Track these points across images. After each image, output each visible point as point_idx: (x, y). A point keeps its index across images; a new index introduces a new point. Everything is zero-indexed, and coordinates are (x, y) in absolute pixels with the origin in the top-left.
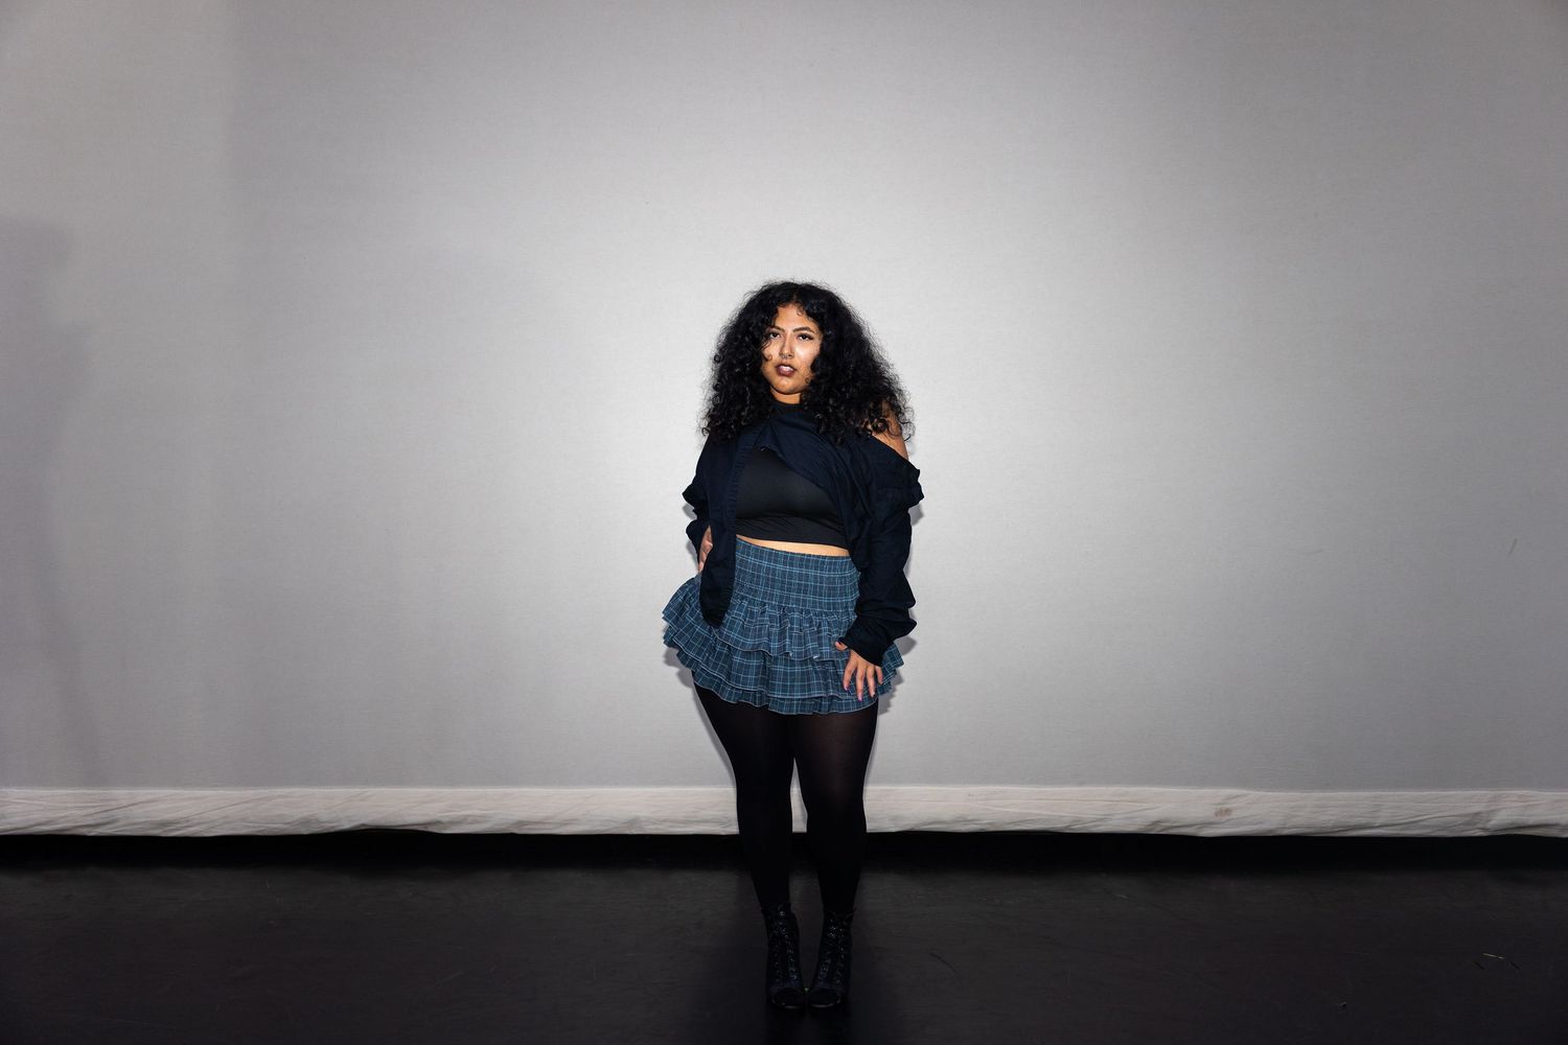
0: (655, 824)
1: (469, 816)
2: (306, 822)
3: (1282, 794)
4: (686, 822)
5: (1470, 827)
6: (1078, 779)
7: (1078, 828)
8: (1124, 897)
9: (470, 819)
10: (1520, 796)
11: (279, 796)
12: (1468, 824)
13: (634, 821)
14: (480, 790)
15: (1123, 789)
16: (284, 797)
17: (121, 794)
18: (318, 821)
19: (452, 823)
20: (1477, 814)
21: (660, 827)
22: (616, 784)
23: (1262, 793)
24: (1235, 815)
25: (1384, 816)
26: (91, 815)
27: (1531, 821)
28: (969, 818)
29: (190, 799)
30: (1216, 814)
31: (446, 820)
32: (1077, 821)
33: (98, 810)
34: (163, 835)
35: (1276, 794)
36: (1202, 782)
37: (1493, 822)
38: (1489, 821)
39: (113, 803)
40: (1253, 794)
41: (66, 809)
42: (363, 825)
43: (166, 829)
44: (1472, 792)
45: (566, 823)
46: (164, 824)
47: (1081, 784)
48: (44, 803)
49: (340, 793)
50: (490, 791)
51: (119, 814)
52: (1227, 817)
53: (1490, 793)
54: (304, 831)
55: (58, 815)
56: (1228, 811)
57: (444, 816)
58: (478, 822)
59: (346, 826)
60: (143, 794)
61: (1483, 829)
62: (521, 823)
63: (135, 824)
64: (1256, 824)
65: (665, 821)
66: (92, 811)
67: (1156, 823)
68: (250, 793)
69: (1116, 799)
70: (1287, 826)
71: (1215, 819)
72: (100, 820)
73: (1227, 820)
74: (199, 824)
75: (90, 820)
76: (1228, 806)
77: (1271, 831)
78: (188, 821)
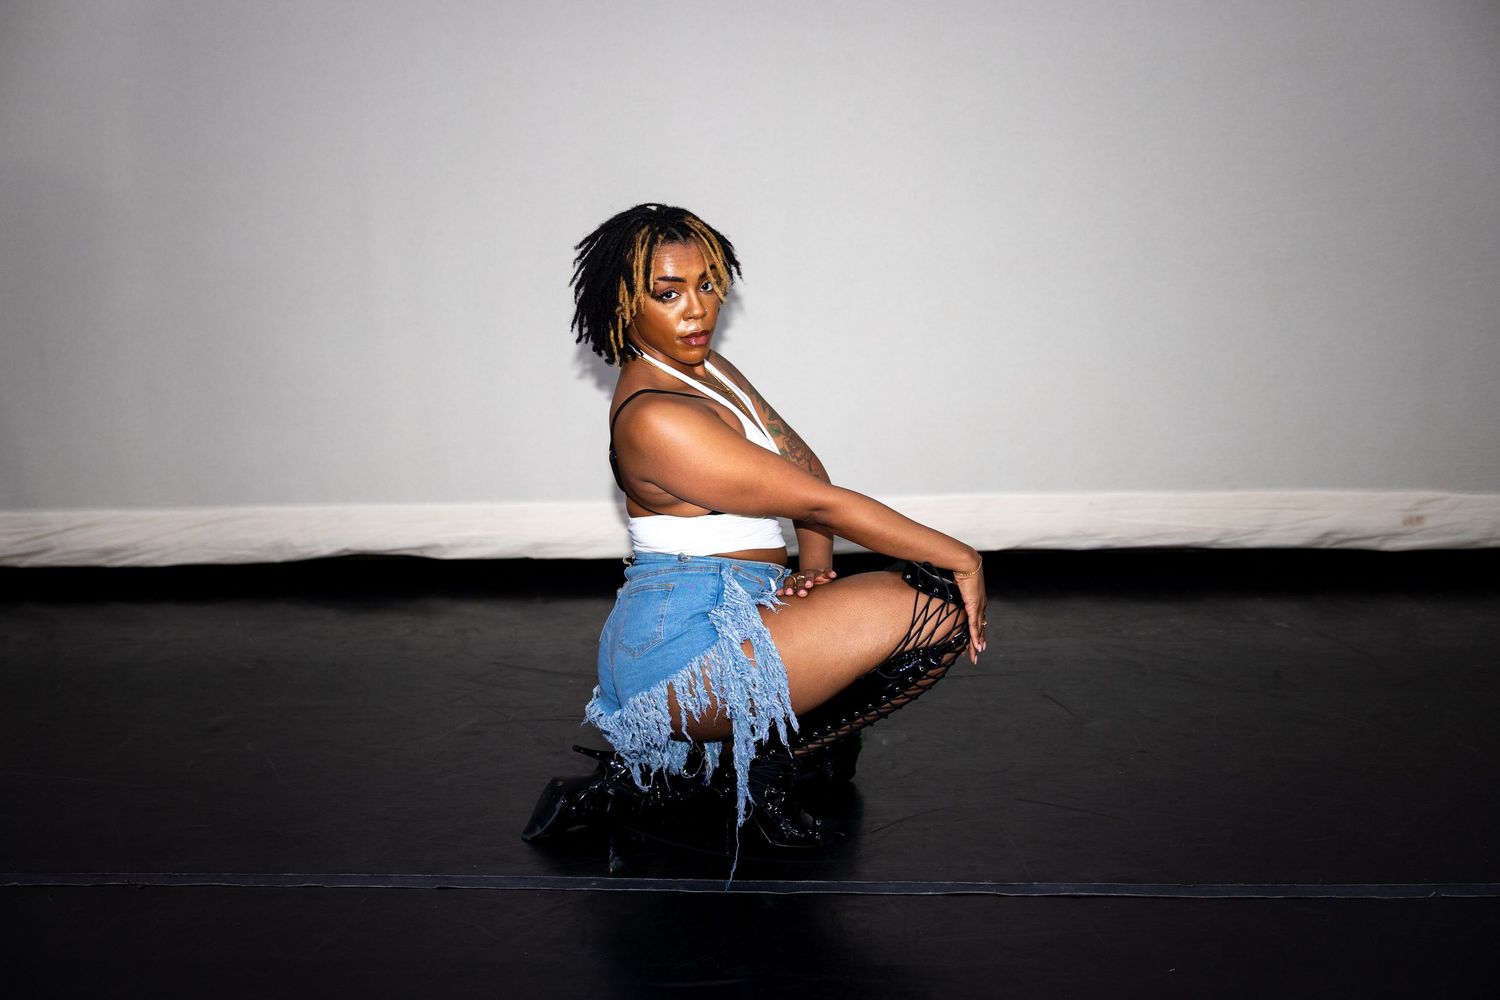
1: (472, 537)
2: (278, 547)
3: (1490, 497)
6: (1229, 482)
7: (1227, 542)
8: (1284, 625)
9: (476, 541)
11: (241, 517)
14: (484, 507)
15: (1287, 493)
16: (250, 517)
17: (55, 517)
18: (291, 546)
19: (453, 546)
23: (1463, 496)
24: (1429, 523)
26: (20, 542)
28: (1091, 532)
29: (137, 521)
30: (1405, 523)
31: (444, 542)
32: (1226, 534)
33: (29, 536)
34: (107, 565)
35: (1483, 497)
36: (1388, 482)
39: (45, 528)
40: (1455, 497)
42: (347, 550)
43: (111, 557)
46: (108, 552)
47: (1234, 488)
49: (315, 511)
50: (498, 507)
51: (52, 540)
52: (1418, 527)
54: (278, 558)
56: (1419, 519)
57: (445, 538)
58: (486, 544)
59: (324, 552)
60: (79, 516)
62: (538, 546)
64: (1457, 534)
66: (22, 537)
67: (1327, 535)
68: (207, 513)
69: (1278, 505)
70: (1495, 536)
71: (1402, 529)
72: (30, 550)
73: (1421, 530)
74: (150, 551)
75: (20, 549)
76: (1420, 513)
77: (1475, 542)
78: (136, 548)
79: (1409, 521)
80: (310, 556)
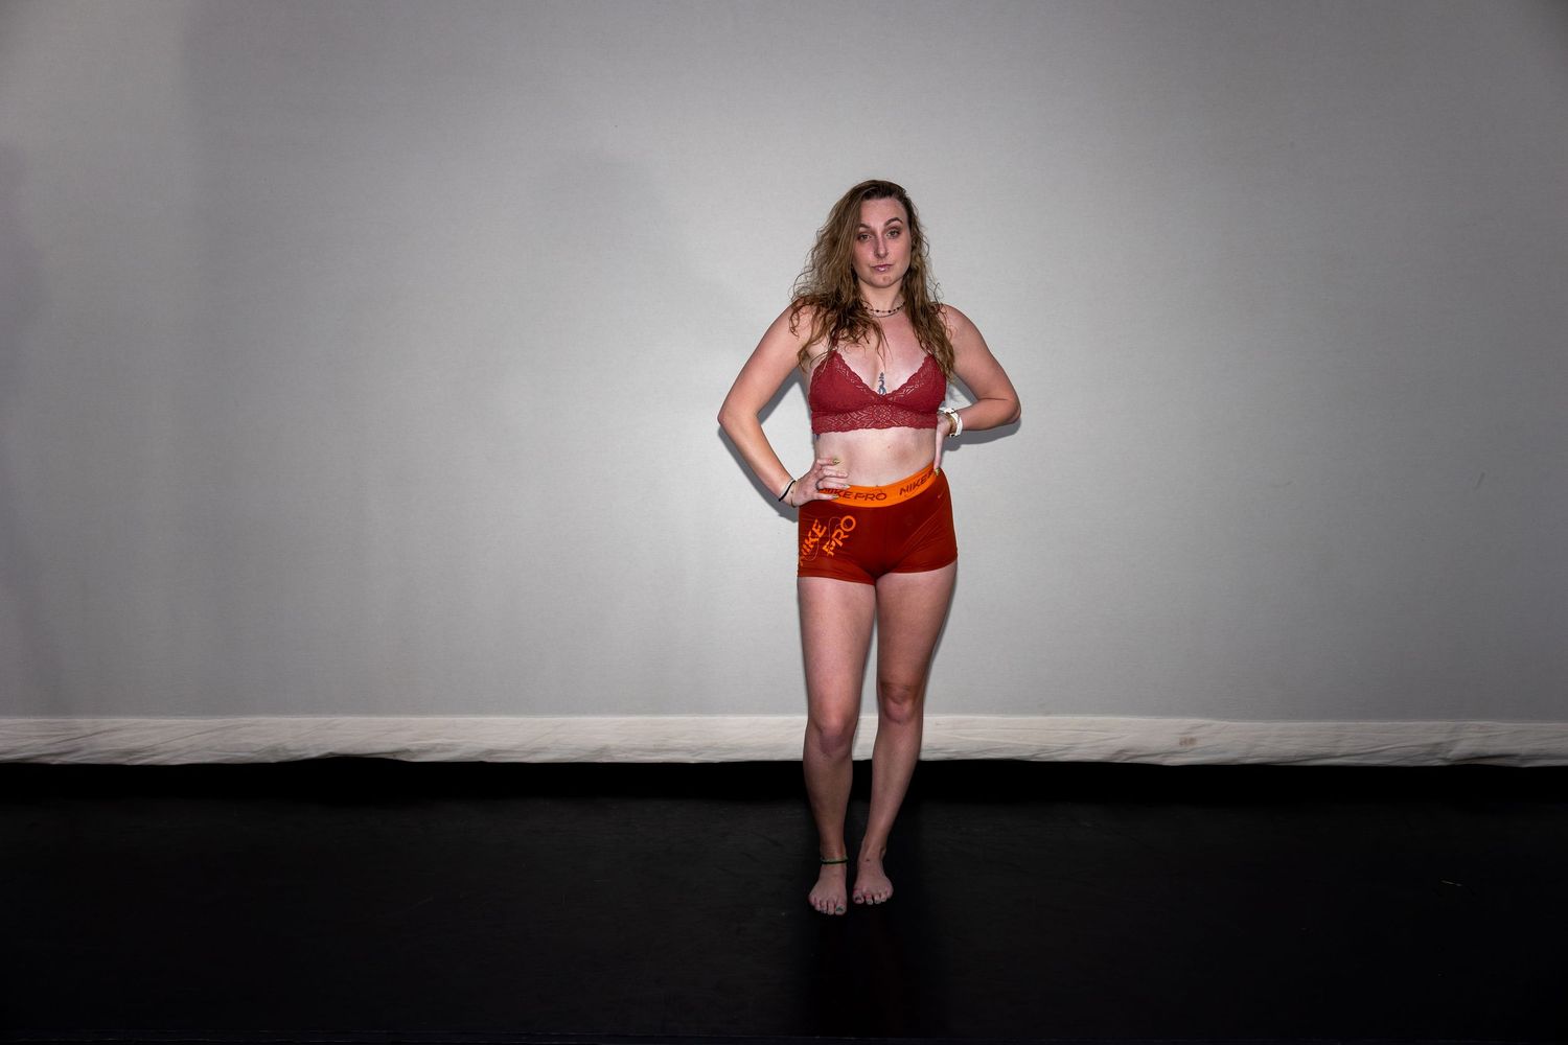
0: (624, 752)
1: (438, 744)
2: (274, 750)
3: (1246, 724)
4: (657, 751)
5: (1428, 758)
6: (1044, 709)
7: (1044, 757)
8: (1089, 824)
9: (439, 748)
10: (1481, 727)
11: (245, 725)
12: (1429, 754)
13: (604, 749)
14: (449, 719)
15: (1089, 718)
16: (252, 725)
17: (84, 723)
18: (285, 749)
19: (421, 751)
20: (1437, 744)
21: (630, 755)
22: (584, 712)
23: (1226, 723)
24: (1199, 744)
25: (1346, 746)
26: (54, 744)
27: (1491, 753)
28: (937, 747)
29: (154, 728)
30: (1181, 744)
31: (414, 748)
32: (1043, 750)
33: (62, 738)
34: (128, 764)
35: (1240, 723)
36: (1167, 711)
37: (1451, 753)
38: (1450, 751)
39: (76, 731)
40: (1218, 724)
41: (29, 737)
42: (331, 753)
43: (131, 757)
44: (1431, 723)
45: (534, 752)
46: (128, 753)
47: (1048, 713)
48: (7, 732)
49: (307, 722)
50: (460, 720)
51: (84, 742)
52: (1190, 747)
53: (1452, 724)
54: (272, 759)
55: (19, 744)
56: (1192, 741)
57: (413, 745)
58: (448, 751)
59: (314, 754)
60: (107, 722)
61: (1443, 759)
62: (491, 752)
63: (101, 752)
64: (1221, 752)
65: (634, 749)
66: (54, 739)
67: (1121, 752)
68: (216, 722)
69: (1082, 728)
70: (1250, 755)
71: (1179, 749)
72: (64, 750)
73: (1192, 750)
74: (166, 752)
75: (53, 750)
76: (1193, 736)
77: (1234, 760)
78: (153, 750)
79: (1184, 742)
80: (300, 759)
